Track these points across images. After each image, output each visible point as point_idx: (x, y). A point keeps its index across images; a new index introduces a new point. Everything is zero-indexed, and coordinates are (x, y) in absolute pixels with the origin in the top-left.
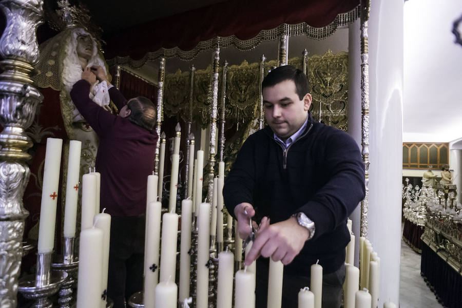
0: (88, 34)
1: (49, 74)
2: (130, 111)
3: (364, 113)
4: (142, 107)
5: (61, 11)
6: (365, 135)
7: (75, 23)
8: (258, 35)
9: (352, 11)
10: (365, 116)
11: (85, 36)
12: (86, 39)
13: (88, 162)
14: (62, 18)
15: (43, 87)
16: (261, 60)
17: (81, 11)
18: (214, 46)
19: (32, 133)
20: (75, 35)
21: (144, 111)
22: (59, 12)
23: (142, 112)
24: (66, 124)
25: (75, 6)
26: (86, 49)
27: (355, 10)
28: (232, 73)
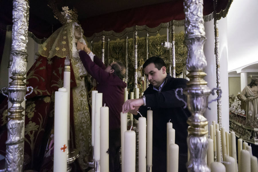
0: (79, 25)
1: (64, 50)
2: (114, 71)
3: (217, 66)
4: (120, 67)
5: (64, 13)
6: (218, 78)
7: (72, 19)
8: (159, 26)
9: (210, 15)
10: (218, 68)
11: (78, 27)
12: (78, 29)
13: (83, 98)
14: (64, 17)
15: (62, 57)
16: (146, 36)
17: (74, 12)
18: (135, 30)
19: (58, 84)
20: (73, 27)
21: (122, 70)
22: (62, 13)
23: (121, 71)
24: (76, 78)
25: (71, 10)
26: (79, 34)
27: (211, 14)
28: (130, 42)
